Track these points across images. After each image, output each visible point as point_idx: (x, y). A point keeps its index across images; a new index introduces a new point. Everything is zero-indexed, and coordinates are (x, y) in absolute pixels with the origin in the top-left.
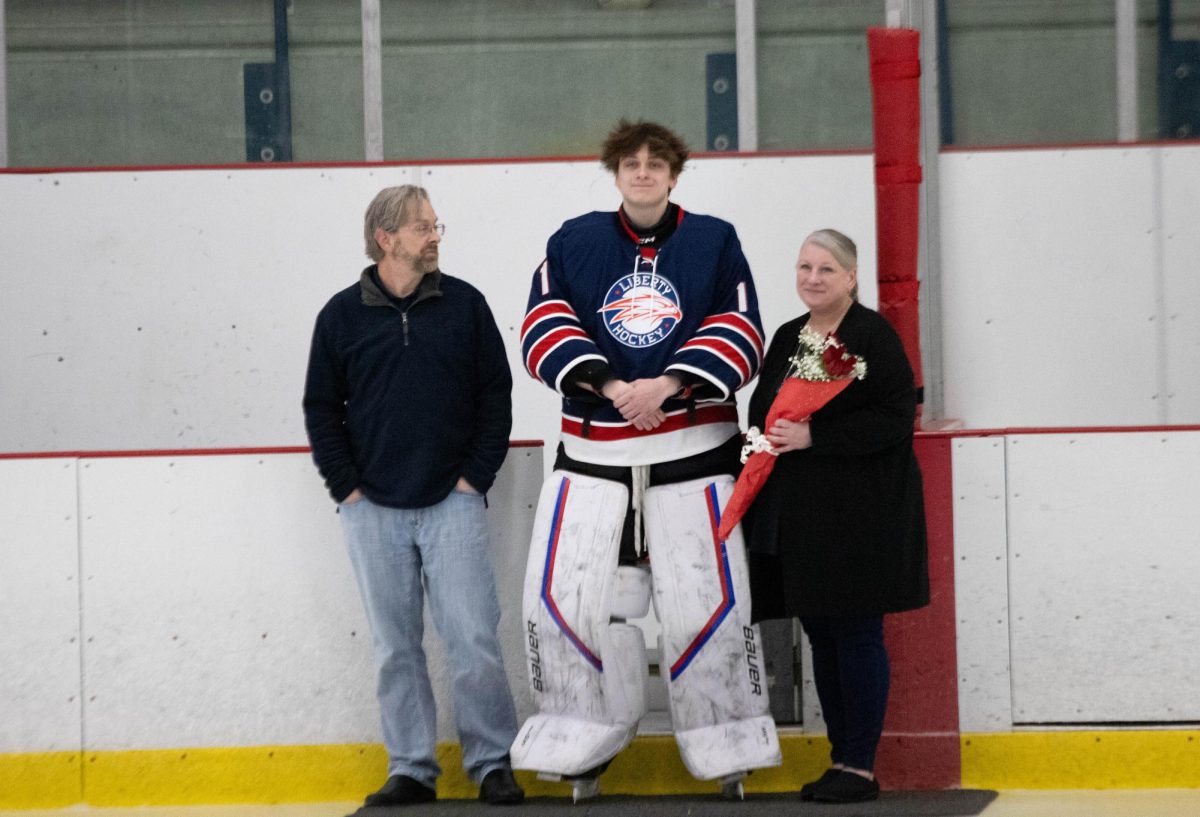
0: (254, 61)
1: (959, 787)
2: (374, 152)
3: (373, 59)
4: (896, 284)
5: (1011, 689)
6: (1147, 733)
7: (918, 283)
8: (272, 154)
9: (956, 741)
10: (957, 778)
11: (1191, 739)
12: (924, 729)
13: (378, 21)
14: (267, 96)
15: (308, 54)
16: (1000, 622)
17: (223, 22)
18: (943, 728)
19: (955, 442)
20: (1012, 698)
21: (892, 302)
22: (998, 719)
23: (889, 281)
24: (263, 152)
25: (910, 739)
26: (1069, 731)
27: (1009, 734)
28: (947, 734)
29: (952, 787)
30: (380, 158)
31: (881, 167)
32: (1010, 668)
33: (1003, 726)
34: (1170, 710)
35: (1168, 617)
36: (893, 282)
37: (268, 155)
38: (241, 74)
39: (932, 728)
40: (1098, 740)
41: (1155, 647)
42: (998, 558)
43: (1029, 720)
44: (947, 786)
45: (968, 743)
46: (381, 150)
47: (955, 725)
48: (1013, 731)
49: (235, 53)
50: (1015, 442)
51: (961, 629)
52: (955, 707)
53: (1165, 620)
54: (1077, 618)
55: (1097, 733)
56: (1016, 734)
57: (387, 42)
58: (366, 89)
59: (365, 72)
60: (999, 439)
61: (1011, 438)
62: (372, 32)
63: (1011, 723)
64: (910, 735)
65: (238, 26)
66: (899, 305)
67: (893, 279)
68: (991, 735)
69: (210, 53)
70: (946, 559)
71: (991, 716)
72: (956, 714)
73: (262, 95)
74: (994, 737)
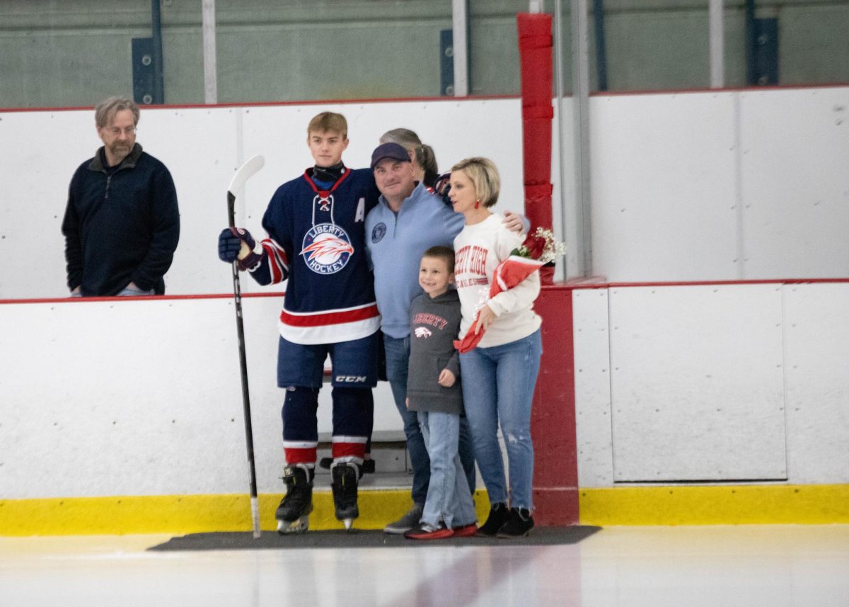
0: (138, 37)
1: (577, 524)
2: (211, 98)
3: (210, 36)
4: (535, 187)
5: (613, 458)
6: (705, 488)
7: (552, 186)
8: (151, 99)
9: (576, 493)
10: (577, 518)
11: (734, 492)
12: (554, 485)
13: (213, 9)
14: (147, 60)
15: (172, 32)
16: (605, 413)
17: (117, 11)
18: (567, 485)
19: (575, 292)
20: (613, 465)
21: (533, 198)
22: (604, 479)
23: (531, 185)
24: (145, 98)
25: (545, 492)
26: (653, 487)
27: (611, 488)
28: (570, 489)
29: (573, 524)
30: (214, 101)
31: (526, 107)
32: (612, 444)
33: (607, 483)
34: (720, 472)
35: (718, 410)
36: (534, 185)
37: (148, 100)
38: (130, 46)
39: (560, 484)
40: (671, 493)
41: (709, 430)
42: (604, 371)
43: (624, 479)
44: (570, 523)
45: (584, 495)
46: (215, 96)
47: (575, 483)
48: (614, 487)
49: (125, 32)
50: (615, 293)
51: (579, 419)
52: (575, 470)
53: (717, 412)
54: (657, 410)
55: (670, 488)
56: (616, 488)
57: (219, 23)
58: (205, 55)
59: (205, 45)
60: (604, 291)
61: (612, 289)
62: (209, 17)
63: (612, 481)
64: (545, 489)
65: (127, 13)
66: (537, 201)
67: (533, 182)
68: (600, 489)
69: (109, 32)
70: (569, 371)
71: (599, 477)
72: (576, 476)
73: (144, 59)
74: (602, 491)
